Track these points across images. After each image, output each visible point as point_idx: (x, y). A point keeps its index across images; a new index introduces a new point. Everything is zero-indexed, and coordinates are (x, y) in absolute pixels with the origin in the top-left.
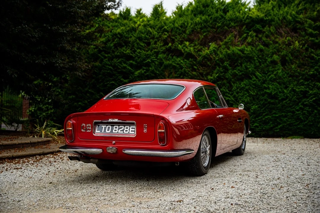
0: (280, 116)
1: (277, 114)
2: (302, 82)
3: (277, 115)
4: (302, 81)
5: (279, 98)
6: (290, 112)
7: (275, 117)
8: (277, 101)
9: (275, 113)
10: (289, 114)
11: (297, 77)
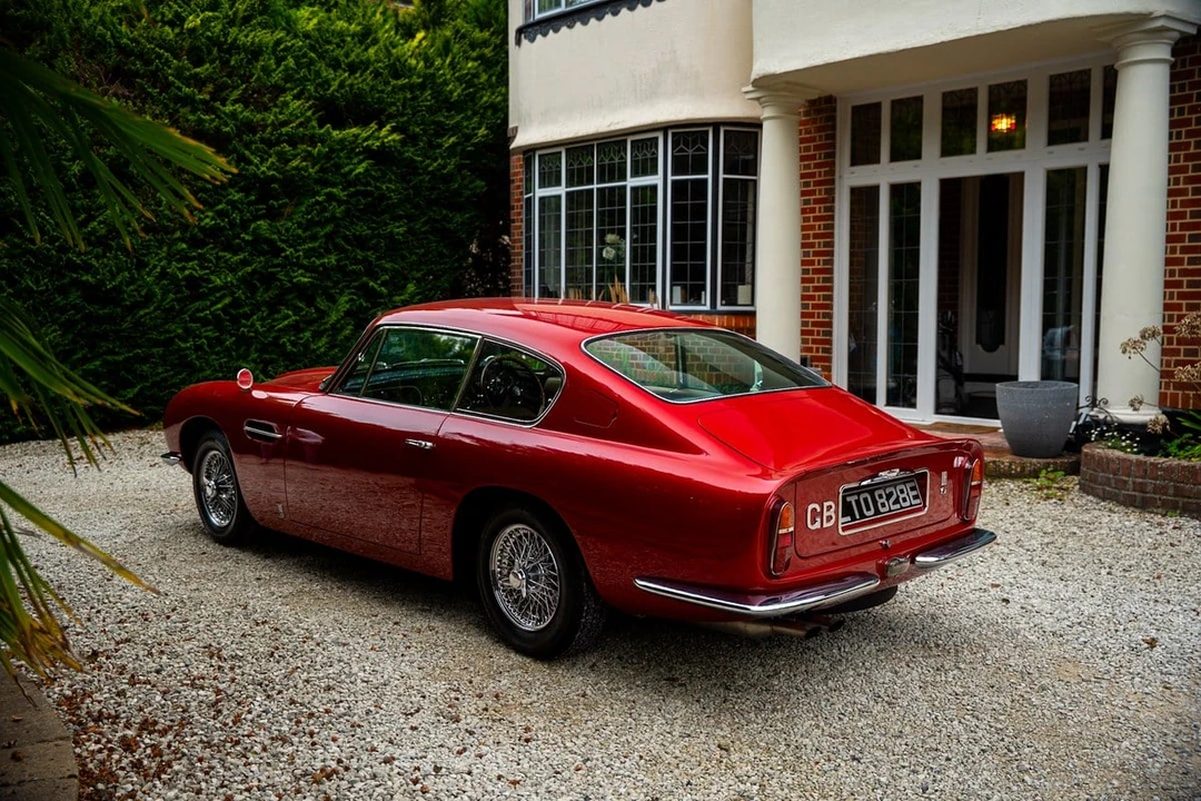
0: (127, 360)
1: (118, 354)
2: (183, 249)
3: (121, 358)
4: (184, 246)
5: (125, 300)
6: (157, 344)
7: (116, 362)
8: (119, 310)
9: (112, 352)
10: (155, 350)
11: (168, 231)
